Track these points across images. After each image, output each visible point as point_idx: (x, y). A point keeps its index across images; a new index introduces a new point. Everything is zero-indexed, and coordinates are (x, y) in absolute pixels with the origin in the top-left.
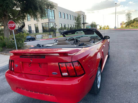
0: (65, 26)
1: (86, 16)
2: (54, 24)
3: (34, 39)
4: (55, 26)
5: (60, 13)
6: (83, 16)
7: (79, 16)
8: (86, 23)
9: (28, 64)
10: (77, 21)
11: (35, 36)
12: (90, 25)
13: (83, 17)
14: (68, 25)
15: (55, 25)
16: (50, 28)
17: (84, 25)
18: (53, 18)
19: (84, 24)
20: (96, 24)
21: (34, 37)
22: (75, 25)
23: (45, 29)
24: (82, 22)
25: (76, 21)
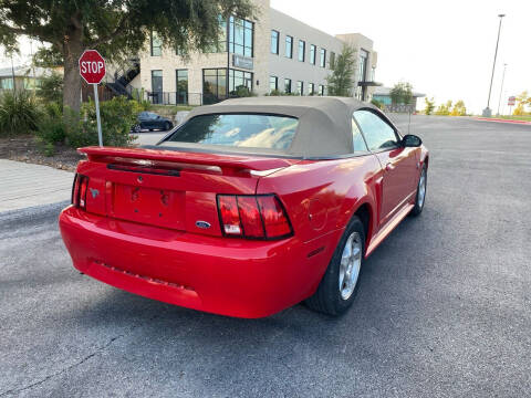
0: (289, 87)
1: (375, 54)
2: (248, 76)
3: (168, 127)
4: (249, 83)
5: (275, 35)
6: (364, 55)
7: (348, 55)
8: (373, 84)
9: (130, 190)
10: (336, 74)
11: (174, 114)
12: (387, 92)
13: (366, 60)
14: (300, 84)
15: (252, 79)
16: (231, 89)
17: (364, 90)
18: (248, 53)
19: (364, 85)
21: (170, 118)
22: (330, 89)
23: (214, 92)
24: (358, 77)
25: (331, 73)
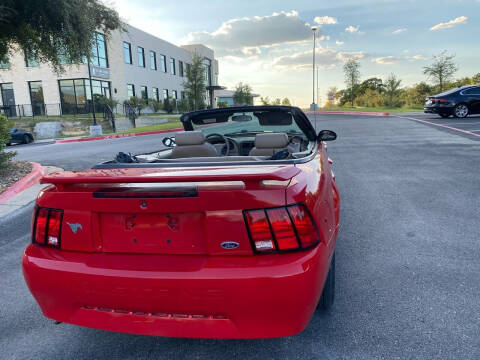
0: (145, 94)
1: (217, 62)
2: (106, 85)
3: (27, 139)
4: (108, 91)
5: (128, 46)
6: (207, 62)
7: (199, 63)
8: (218, 88)
10: (191, 80)
11: (32, 126)
12: (232, 95)
13: (210, 67)
14: (155, 90)
15: (110, 88)
16: (89, 97)
17: (211, 94)
18: (103, 63)
19: (212, 89)
20: (252, 92)
21: (28, 131)
22: (183, 93)
23: (71, 101)
24: (206, 83)
25: (186, 80)
